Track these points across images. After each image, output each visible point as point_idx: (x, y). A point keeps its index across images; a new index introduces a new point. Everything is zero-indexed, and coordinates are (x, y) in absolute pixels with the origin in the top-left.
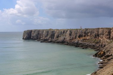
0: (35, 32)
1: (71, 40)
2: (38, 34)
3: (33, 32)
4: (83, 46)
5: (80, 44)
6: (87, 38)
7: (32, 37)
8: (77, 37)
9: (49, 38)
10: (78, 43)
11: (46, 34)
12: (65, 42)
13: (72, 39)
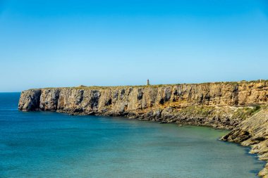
0: (50, 94)
1: (141, 109)
2: (57, 97)
3: (43, 94)
4: (175, 121)
5: (167, 117)
6: (182, 105)
7: (41, 106)
8: (157, 103)
9: (86, 106)
10: (160, 115)
11: (79, 97)
12: (127, 114)
13: (143, 106)
